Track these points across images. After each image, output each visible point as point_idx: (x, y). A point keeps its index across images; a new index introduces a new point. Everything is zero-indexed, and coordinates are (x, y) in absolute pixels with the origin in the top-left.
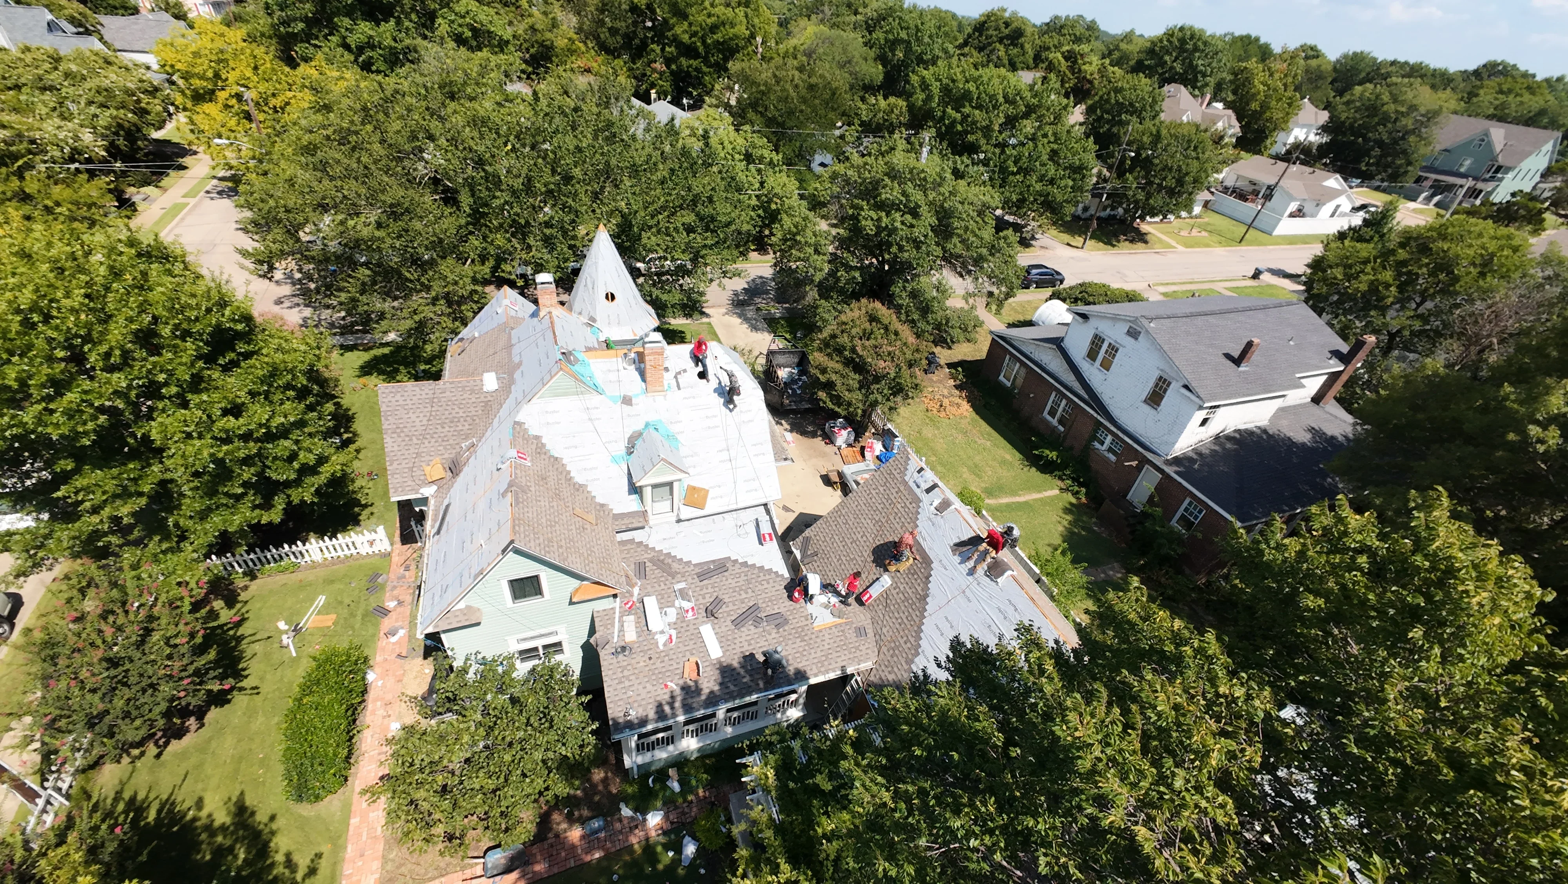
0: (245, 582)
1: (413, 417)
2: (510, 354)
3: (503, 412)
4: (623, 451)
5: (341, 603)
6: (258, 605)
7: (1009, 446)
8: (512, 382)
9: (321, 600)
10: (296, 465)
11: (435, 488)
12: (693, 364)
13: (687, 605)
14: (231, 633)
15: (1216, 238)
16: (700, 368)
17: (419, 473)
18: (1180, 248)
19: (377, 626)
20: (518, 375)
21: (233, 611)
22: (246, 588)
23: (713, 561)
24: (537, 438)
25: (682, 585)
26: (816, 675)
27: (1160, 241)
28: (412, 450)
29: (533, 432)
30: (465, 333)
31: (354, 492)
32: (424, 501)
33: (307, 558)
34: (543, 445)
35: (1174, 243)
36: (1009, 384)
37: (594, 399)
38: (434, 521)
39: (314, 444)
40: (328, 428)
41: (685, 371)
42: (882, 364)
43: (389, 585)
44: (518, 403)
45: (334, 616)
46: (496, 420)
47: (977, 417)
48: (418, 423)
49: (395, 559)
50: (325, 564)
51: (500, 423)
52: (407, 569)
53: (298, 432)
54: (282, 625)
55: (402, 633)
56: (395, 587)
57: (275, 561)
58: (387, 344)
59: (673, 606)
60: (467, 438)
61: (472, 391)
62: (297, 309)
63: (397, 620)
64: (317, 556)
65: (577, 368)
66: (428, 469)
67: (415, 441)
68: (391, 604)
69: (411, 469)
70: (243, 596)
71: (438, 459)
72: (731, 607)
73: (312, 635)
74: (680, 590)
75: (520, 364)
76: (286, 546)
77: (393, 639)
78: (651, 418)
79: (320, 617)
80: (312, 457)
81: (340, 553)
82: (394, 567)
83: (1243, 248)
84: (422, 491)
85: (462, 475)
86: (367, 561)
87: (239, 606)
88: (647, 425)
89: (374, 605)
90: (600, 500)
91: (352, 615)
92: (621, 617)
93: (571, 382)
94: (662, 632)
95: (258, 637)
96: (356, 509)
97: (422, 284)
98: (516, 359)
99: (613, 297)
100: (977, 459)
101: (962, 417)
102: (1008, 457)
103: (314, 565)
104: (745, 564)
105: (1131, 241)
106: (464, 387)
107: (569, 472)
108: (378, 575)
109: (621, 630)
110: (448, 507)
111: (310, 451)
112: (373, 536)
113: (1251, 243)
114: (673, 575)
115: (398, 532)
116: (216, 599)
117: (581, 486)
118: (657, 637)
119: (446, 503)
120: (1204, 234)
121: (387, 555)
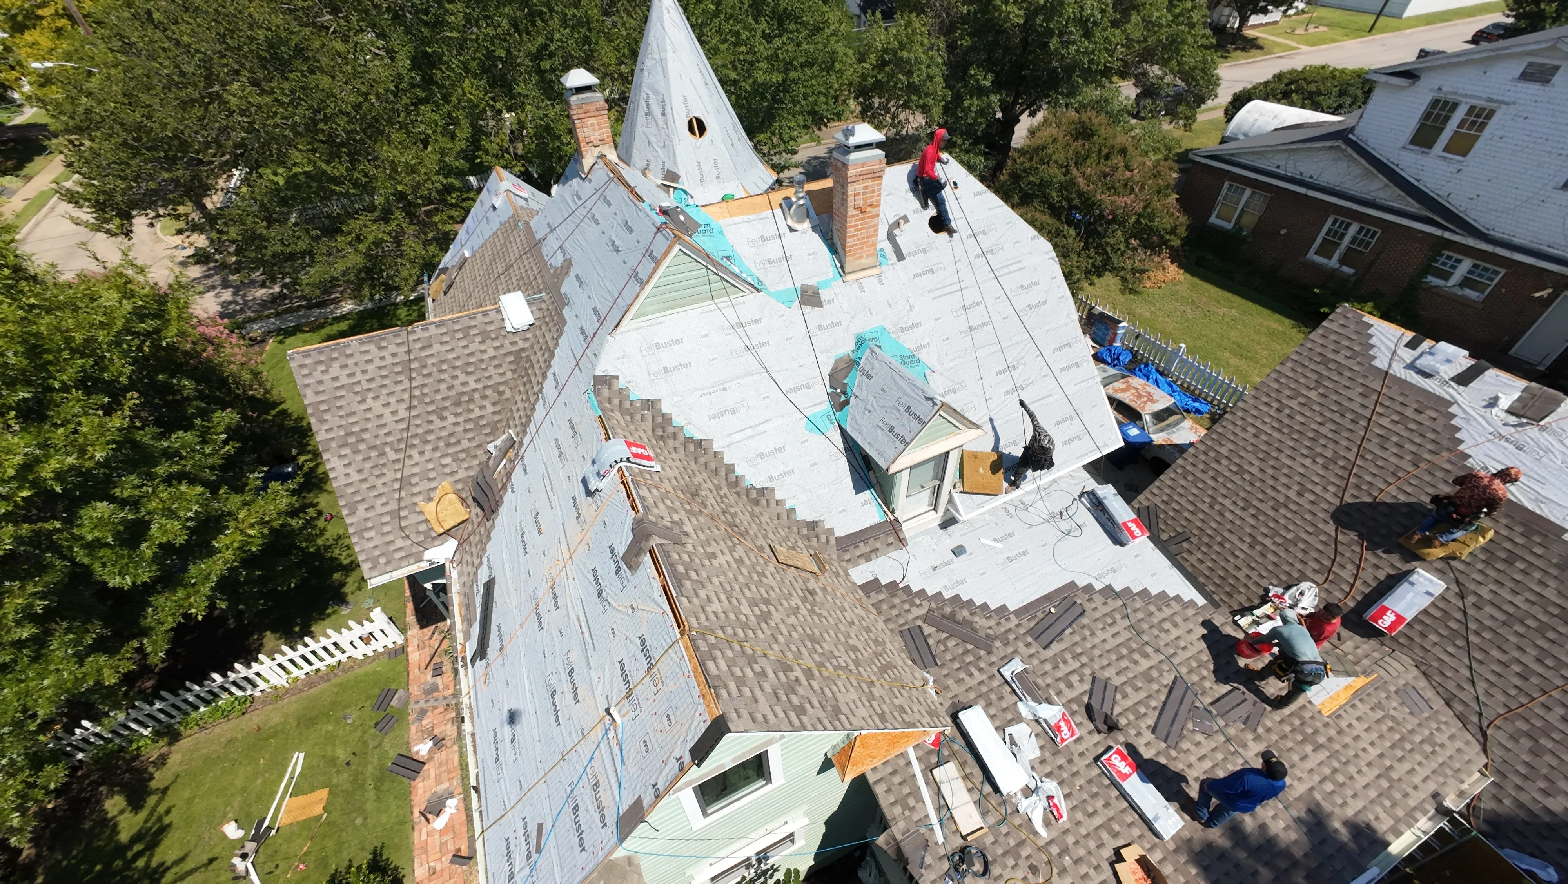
0: (162, 746)
1: (377, 406)
2: (539, 258)
3: (561, 363)
4: (826, 406)
5: (333, 761)
6: (187, 794)
7: (1266, 311)
8: (560, 302)
9: (298, 761)
10: (146, 549)
11: (451, 544)
12: (916, 204)
13: (1051, 713)
14: (141, 863)
15: (1340, 31)
16: (932, 211)
17: (414, 518)
18: (1305, 48)
19: (406, 797)
20: (568, 287)
21: (143, 815)
22: (162, 760)
23: (1048, 598)
24: (650, 405)
25: (1016, 666)
26: (1398, 834)
27: (1278, 45)
28: (390, 475)
29: (639, 392)
30: (448, 260)
31: (327, 548)
32: (439, 571)
33: (262, 685)
34: (667, 419)
35: (1293, 44)
36: (1229, 226)
37: (749, 303)
38: (468, 621)
39: (181, 497)
40: (228, 458)
41: (905, 219)
42: (1121, 201)
43: (414, 708)
44: (589, 339)
45: (324, 793)
46: (549, 385)
47: (1196, 280)
48: (388, 418)
49: (415, 656)
50: (295, 688)
51: (560, 388)
52: (438, 672)
53: (133, 478)
54: (232, 831)
55: (452, 804)
56: (423, 713)
57: (207, 703)
58: (343, 317)
59: (1018, 719)
60: (495, 430)
61: (485, 336)
62: (212, 294)
63: (438, 781)
64: (278, 680)
65: (700, 240)
66: (429, 508)
67: (392, 455)
68: (423, 749)
69: (396, 514)
70: (160, 778)
71: (446, 485)
72: (1135, 697)
73: (289, 840)
74: (1020, 677)
75: (568, 264)
76: (216, 676)
77: (439, 823)
78: (864, 325)
79: (301, 800)
80: (177, 525)
81: (317, 664)
82: (414, 672)
83: (1376, 37)
84: (428, 555)
85: (503, 510)
86: (368, 668)
87: (152, 800)
88: (860, 342)
89: (393, 754)
90: (804, 514)
91: (358, 784)
92: (928, 770)
93: (696, 271)
94: (1028, 792)
95: (190, 864)
96: (337, 576)
97: (356, 184)
98: (557, 261)
99: (701, 124)
100: (1233, 334)
101: (1174, 282)
102: (1274, 325)
103: (277, 694)
104: (1108, 590)
105: (1243, 49)
106: (466, 330)
107: (730, 468)
108: (389, 694)
109: (943, 807)
110: (489, 586)
111: (172, 514)
112: (368, 627)
113: (1383, 31)
114: (986, 644)
115: (410, 606)
116: (111, 794)
117: (762, 491)
118: (1024, 805)
119: (483, 577)
120: (1322, 29)
121: (400, 652)
